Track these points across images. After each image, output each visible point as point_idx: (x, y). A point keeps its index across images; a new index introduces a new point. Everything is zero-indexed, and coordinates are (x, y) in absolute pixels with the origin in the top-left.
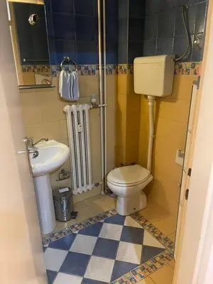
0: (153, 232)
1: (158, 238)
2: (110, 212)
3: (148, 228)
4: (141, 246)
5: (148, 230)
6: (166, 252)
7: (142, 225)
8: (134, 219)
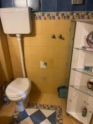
0: (44, 108)
1: (49, 109)
2: (14, 114)
3: (40, 107)
4: (47, 119)
5: (42, 109)
6: (57, 112)
7: (37, 108)
8: (30, 108)
